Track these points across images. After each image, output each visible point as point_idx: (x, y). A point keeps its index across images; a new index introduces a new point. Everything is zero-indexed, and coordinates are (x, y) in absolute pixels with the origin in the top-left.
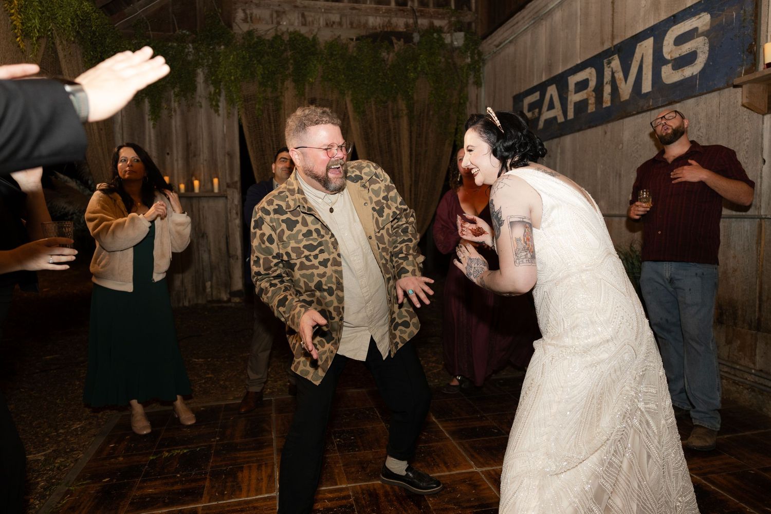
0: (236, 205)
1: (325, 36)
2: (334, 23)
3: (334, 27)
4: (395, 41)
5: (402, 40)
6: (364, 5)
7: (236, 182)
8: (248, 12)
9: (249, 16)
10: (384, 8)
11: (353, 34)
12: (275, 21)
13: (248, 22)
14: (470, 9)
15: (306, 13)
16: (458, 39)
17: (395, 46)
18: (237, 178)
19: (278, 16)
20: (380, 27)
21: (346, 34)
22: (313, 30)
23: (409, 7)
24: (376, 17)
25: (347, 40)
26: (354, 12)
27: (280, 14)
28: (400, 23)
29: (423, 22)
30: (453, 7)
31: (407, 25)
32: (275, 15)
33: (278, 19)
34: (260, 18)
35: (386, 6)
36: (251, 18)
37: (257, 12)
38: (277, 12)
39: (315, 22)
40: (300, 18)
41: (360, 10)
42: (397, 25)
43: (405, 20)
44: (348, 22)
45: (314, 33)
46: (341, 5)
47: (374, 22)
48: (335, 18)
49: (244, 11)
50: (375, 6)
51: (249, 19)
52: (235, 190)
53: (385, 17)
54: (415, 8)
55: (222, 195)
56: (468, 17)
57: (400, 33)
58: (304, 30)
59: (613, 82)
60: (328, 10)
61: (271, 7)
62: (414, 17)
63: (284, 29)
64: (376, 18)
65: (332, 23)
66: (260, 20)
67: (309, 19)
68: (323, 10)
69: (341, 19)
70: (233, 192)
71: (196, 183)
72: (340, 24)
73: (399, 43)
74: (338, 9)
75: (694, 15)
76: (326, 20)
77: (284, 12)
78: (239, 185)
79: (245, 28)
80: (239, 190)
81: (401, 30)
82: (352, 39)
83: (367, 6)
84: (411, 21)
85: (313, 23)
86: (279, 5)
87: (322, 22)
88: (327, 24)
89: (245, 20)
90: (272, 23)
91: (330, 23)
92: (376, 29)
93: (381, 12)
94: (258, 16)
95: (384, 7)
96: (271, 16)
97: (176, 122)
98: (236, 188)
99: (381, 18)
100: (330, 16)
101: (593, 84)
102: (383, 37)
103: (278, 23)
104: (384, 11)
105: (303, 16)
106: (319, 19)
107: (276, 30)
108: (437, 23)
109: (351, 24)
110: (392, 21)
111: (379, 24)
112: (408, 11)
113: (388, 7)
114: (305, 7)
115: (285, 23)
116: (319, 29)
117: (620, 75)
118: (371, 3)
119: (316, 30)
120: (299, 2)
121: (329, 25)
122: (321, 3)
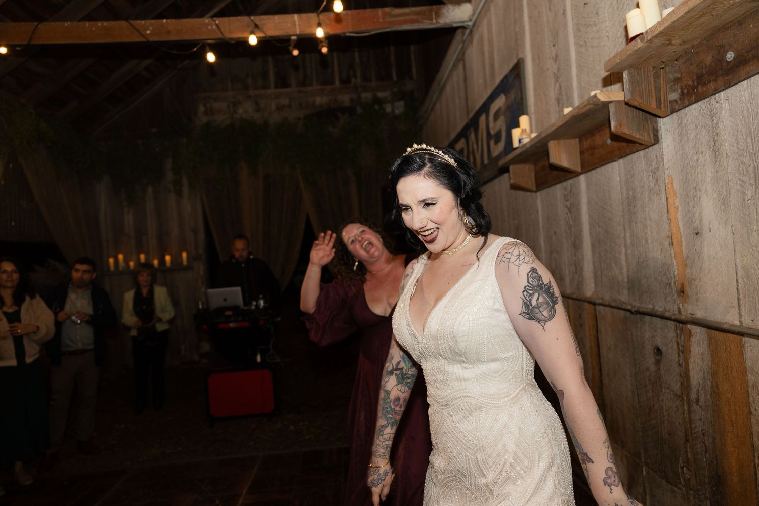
0: (201, 275)
1: (276, 118)
2: (284, 106)
3: (284, 110)
4: (340, 116)
5: (347, 114)
6: (309, 88)
7: (202, 255)
8: (208, 106)
9: (209, 110)
11: (301, 114)
12: (231, 111)
13: (208, 114)
14: (411, 78)
15: (259, 101)
16: (399, 108)
17: (340, 120)
18: (201, 251)
19: (234, 106)
20: (326, 105)
21: (294, 115)
22: (265, 115)
23: (352, 84)
25: (295, 120)
26: (302, 94)
27: (235, 104)
28: (345, 99)
29: (366, 96)
30: (395, 78)
31: (351, 100)
32: (231, 106)
33: (234, 109)
34: (218, 110)
35: (330, 86)
36: (211, 110)
37: (216, 105)
38: (233, 103)
39: (267, 108)
40: (254, 106)
41: (306, 92)
42: (342, 101)
43: (349, 96)
44: (297, 104)
45: (266, 118)
46: (289, 90)
47: (320, 100)
48: (285, 101)
49: (205, 105)
50: (319, 87)
51: (209, 112)
52: (201, 262)
53: (330, 95)
54: (358, 84)
55: (189, 268)
56: (409, 86)
57: (345, 108)
58: (256, 117)
59: (473, 152)
60: (278, 96)
61: (227, 99)
62: (358, 92)
63: (238, 117)
64: (323, 97)
65: (282, 106)
66: (218, 112)
67: (262, 105)
68: (273, 96)
69: (290, 102)
70: (199, 264)
71: (168, 258)
72: (290, 106)
73: (344, 117)
74: (287, 94)
75: (499, 95)
76: (277, 105)
77: (239, 102)
78: (204, 257)
79: (205, 119)
81: (346, 105)
82: (299, 119)
83: (313, 88)
84: (354, 96)
85: (265, 109)
86: (234, 97)
87: (273, 107)
88: (278, 108)
89: (206, 113)
90: (229, 113)
92: (323, 107)
93: (326, 92)
95: (328, 87)
96: (228, 107)
97: (150, 206)
98: (201, 260)
99: (327, 96)
100: (280, 100)
101: (465, 152)
102: (329, 113)
103: (235, 112)
104: (328, 90)
105: (257, 103)
106: (271, 104)
107: (232, 119)
108: (381, 94)
109: (300, 106)
110: (338, 99)
111: (326, 103)
112: (352, 87)
113: (333, 86)
114: (257, 95)
115: (240, 112)
116: (270, 113)
117: (475, 146)
118: (317, 85)
119: (267, 114)
120: (251, 92)
121: (280, 108)
122: (272, 91)
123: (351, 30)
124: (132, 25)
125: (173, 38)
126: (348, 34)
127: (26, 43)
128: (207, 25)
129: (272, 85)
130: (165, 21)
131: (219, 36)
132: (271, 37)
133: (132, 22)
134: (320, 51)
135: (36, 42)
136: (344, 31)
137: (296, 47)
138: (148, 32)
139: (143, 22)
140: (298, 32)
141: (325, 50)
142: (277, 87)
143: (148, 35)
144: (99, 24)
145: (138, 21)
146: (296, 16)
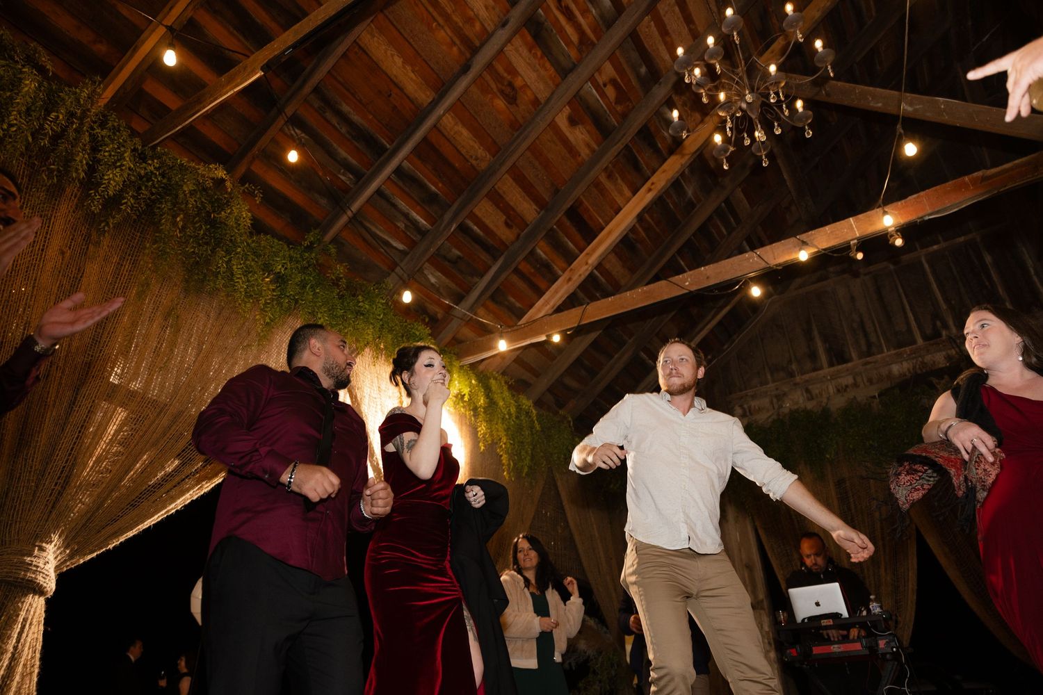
0: (766, 632)
1: (838, 403)
2: (847, 386)
3: (848, 390)
4: (935, 380)
5: (946, 377)
6: (879, 356)
7: (762, 601)
8: (746, 406)
9: (747, 410)
10: (908, 351)
11: (874, 391)
12: (776, 406)
13: (747, 416)
15: (810, 387)
17: (938, 387)
18: (762, 595)
19: (778, 400)
20: (910, 372)
21: (865, 393)
22: (822, 402)
23: (944, 337)
24: (901, 362)
25: (867, 399)
26: (868, 367)
27: (780, 397)
28: (938, 358)
31: (949, 358)
32: (775, 400)
33: (779, 403)
34: (759, 408)
35: (910, 347)
36: (750, 411)
37: (754, 404)
38: (777, 396)
39: (823, 393)
40: (805, 394)
41: (875, 362)
42: (934, 362)
43: (944, 353)
44: (865, 381)
45: (824, 405)
46: (850, 365)
47: (900, 368)
48: (849, 380)
49: (741, 406)
50: (893, 352)
51: (748, 414)
52: (762, 612)
53: (913, 358)
54: (953, 336)
57: (941, 369)
58: (810, 405)
60: (834, 377)
61: (769, 393)
62: (954, 346)
63: (786, 411)
64: (902, 364)
65: (844, 387)
66: (760, 410)
67: (815, 391)
68: (829, 378)
69: (854, 379)
70: (760, 614)
72: (856, 385)
73: (943, 381)
74: (847, 370)
76: (836, 387)
77: (785, 394)
78: (765, 604)
80: (767, 610)
81: (941, 366)
82: (874, 397)
83: (884, 355)
84: (952, 351)
85: (821, 394)
86: (777, 389)
87: (831, 390)
88: (838, 391)
89: (744, 415)
90: (774, 408)
91: (842, 387)
92: (906, 375)
93: (905, 356)
94: (757, 408)
95: (908, 349)
96: (772, 403)
98: (762, 608)
99: (909, 361)
100: (840, 380)
102: (917, 381)
103: (781, 407)
104: (909, 353)
105: (808, 391)
106: (827, 387)
107: (778, 415)
109: (870, 381)
110: (925, 361)
111: (909, 370)
112: (944, 342)
113: (914, 346)
114: (807, 381)
115: (788, 405)
116: (828, 399)
118: (888, 350)
119: (825, 400)
120: (798, 379)
121: (841, 390)
122: (826, 371)
123: (930, 211)
124: (671, 282)
125: (712, 282)
126: (927, 218)
127: (576, 325)
128: (748, 259)
129: (825, 363)
130: (703, 268)
131: (763, 265)
132: (824, 250)
133: (670, 279)
134: (893, 246)
135: (584, 322)
136: (920, 215)
137: (858, 250)
138: (687, 283)
139: (681, 276)
140: (858, 235)
141: (899, 242)
142: (831, 365)
143: (687, 285)
144: (640, 290)
145: (677, 277)
146: (851, 219)
